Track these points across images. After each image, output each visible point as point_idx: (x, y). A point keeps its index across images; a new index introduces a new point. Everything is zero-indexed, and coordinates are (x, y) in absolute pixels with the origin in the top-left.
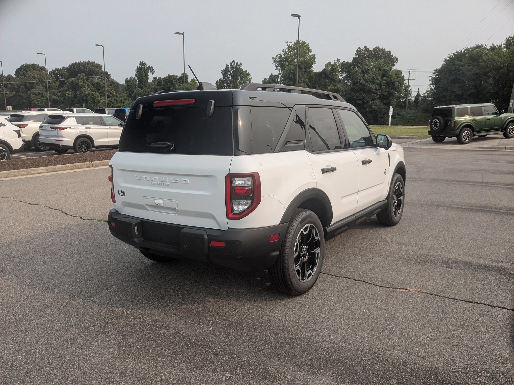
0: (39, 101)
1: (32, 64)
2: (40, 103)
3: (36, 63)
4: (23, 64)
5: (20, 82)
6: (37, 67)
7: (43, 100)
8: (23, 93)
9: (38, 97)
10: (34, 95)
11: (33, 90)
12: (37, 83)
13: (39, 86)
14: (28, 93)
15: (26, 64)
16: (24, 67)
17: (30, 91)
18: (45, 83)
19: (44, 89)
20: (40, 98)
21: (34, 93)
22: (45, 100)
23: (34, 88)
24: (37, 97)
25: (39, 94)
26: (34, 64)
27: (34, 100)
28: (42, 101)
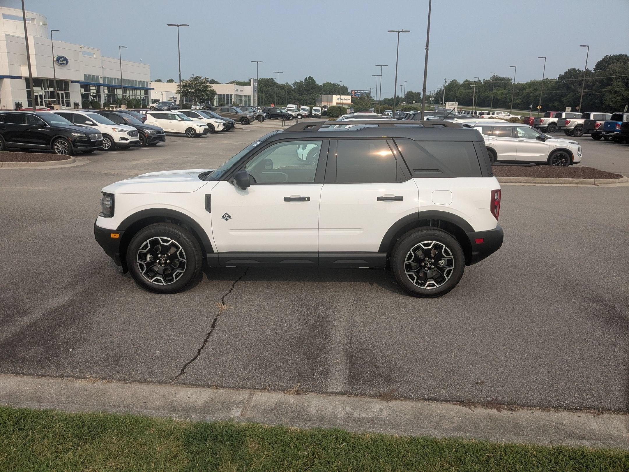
0: (612, 101)
1: (618, 55)
2: (614, 104)
3: (624, 53)
4: (607, 56)
5: (596, 78)
6: (623, 58)
7: (618, 100)
8: (596, 91)
9: (613, 95)
10: (608, 94)
11: (609, 88)
12: (617, 78)
13: (618, 82)
14: (602, 91)
15: (610, 55)
16: (607, 59)
17: (605, 88)
18: (626, 78)
19: (623, 86)
20: (614, 98)
21: (610, 92)
22: (621, 99)
23: (611, 85)
24: (611, 96)
25: (615, 92)
26: (621, 55)
27: (607, 100)
28: (616, 101)
